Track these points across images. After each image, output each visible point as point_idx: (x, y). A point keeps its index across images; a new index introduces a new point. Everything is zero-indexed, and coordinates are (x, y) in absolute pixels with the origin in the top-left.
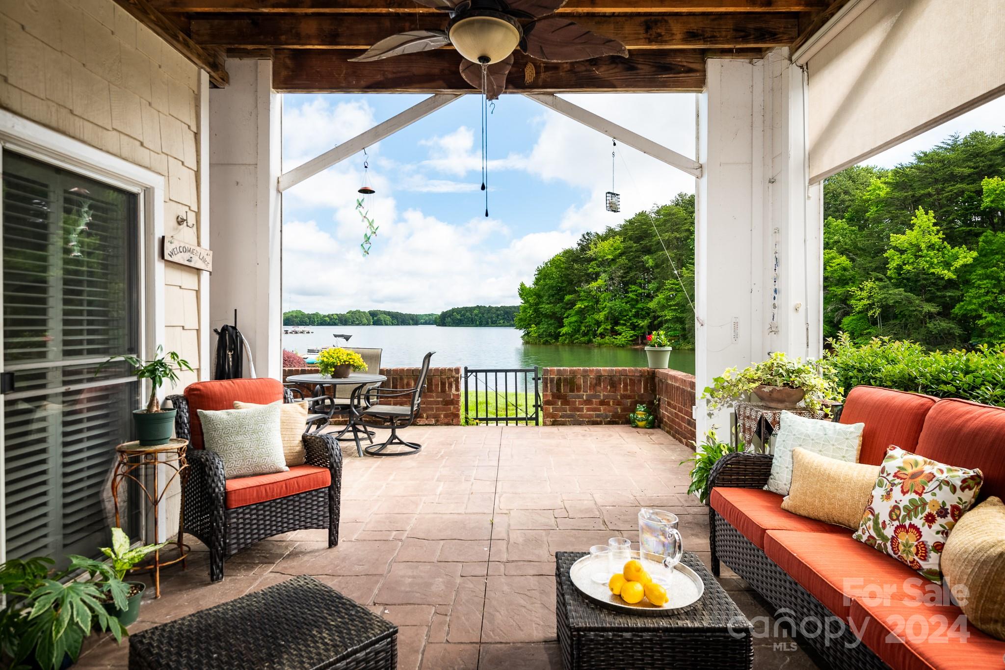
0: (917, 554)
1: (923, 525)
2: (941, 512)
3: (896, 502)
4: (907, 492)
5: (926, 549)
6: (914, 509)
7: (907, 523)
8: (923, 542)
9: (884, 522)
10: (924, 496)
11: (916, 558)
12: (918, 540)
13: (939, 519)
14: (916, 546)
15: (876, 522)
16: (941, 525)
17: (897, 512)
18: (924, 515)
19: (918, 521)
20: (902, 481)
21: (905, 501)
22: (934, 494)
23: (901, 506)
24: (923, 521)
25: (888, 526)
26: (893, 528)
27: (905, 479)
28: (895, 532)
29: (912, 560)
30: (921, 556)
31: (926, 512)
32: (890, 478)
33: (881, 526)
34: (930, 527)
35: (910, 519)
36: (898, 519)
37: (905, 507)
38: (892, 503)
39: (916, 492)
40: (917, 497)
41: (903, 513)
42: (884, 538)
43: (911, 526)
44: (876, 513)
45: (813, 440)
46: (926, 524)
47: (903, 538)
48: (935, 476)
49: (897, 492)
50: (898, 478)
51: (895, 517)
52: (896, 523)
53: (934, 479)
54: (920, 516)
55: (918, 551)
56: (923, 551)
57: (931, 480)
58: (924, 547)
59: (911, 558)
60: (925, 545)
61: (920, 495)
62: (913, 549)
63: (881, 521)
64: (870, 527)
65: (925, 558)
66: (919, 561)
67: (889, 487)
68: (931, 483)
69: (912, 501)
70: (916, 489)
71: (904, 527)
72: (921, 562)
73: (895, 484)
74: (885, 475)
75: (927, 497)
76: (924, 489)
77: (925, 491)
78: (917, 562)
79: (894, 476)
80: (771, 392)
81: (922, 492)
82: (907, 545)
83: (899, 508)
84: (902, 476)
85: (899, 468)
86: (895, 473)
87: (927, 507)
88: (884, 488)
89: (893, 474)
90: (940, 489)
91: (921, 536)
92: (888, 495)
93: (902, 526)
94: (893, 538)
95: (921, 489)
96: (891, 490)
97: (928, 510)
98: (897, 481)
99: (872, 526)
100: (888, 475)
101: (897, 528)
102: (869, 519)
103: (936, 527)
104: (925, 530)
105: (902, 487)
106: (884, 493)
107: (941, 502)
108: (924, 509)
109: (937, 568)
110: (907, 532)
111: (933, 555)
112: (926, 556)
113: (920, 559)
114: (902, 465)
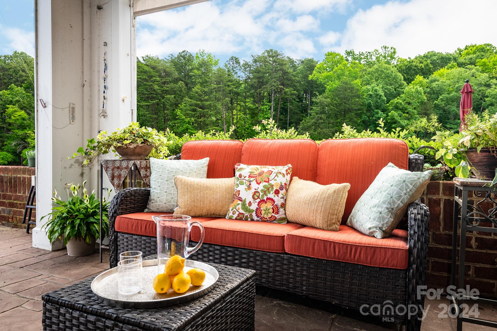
0: (273, 212)
1: (275, 196)
2: (281, 188)
3: (255, 189)
4: (260, 183)
5: (278, 208)
6: (266, 190)
7: (265, 198)
8: (276, 205)
9: (250, 202)
10: (270, 182)
11: (273, 214)
12: (273, 205)
13: (280, 191)
14: (272, 208)
15: (244, 205)
16: (282, 194)
17: (257, 194)
18: (274, 191)
19: (271, 195)
20: (255, 178)
21: (261, 187)
22: (276, 180)
23: (259, 190)
24: (274, 194)
25: (253, 204)
26: (257, 203)
27: (256, 177)
28: (258, 205)
29: (271, 216)
30: (276, 212)
31: (274, 190)
32: (247, 178)
33: (247, 205)
34: (278, 196)
35: (266, 195)
36: (259, 197)
37: (262, 191)
38: (253, 191)
39: (266, 182)
40: (267, 184)
41: (261, 194)
42: (251, 211)
43: (268, 199)
44: (243, 199)
45: (182, 171)
46: (276, 195)
47: (263, 207)
48: (272, 172)
49: (254, 185)
50: (252, 177)
51: (256, 197)
52: (258, 200)
53: (273, 173)
54: (272, 192)
55: (274, 210)
56: (276, 210)
57: (271, 174)
58: (277, 207)
59: (270, 215)
60: (277, 206)
61: (268, 182)
62: (271, 211)
63: (247, 202)
64: (239, 209)
65: (277, 213)
66: (275, 215)
67: (248, 183)
68: (271, 175)
69: (264, 186)
70: (265, 180)
71: (264, 200)
72: (276, 216)
73: (251, 181)
74: (243, 178)
75: (272, 182)
76: (269, 179)
77: (270, 180)
78: (274, 216)
79: (249, 177)
80: (135, 148)
81: (269, 181)
82: (267, 209)
83: (258, 192)
84: (254, 176)
85: (250, 172)
86: (249, 176)
87: (274, 187)
88: (245, 185)
89: (248, 176)
90: (278, 177)
91: (274, 202)
92: (249, 187)
93: (263, 201)
94: (257, 209)
95: (268, 179)
96: (250, 184)
97: (275, 188)
98: (252, 179)
99: (240, 208)
100: (245, 177)
101: (259, 203)
102: (239, 204)
103: (280, 195)
104: (276, 198)
105: (256, 181)
106: (246, 187)
107: (280, 183)
108: (272, 188)
109: (284, 216)
110: (266, 203)
111: (281, 210)
112: (278, 211)
113: (275, 214)
114: (251, 171)
